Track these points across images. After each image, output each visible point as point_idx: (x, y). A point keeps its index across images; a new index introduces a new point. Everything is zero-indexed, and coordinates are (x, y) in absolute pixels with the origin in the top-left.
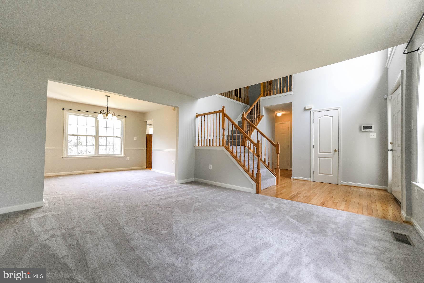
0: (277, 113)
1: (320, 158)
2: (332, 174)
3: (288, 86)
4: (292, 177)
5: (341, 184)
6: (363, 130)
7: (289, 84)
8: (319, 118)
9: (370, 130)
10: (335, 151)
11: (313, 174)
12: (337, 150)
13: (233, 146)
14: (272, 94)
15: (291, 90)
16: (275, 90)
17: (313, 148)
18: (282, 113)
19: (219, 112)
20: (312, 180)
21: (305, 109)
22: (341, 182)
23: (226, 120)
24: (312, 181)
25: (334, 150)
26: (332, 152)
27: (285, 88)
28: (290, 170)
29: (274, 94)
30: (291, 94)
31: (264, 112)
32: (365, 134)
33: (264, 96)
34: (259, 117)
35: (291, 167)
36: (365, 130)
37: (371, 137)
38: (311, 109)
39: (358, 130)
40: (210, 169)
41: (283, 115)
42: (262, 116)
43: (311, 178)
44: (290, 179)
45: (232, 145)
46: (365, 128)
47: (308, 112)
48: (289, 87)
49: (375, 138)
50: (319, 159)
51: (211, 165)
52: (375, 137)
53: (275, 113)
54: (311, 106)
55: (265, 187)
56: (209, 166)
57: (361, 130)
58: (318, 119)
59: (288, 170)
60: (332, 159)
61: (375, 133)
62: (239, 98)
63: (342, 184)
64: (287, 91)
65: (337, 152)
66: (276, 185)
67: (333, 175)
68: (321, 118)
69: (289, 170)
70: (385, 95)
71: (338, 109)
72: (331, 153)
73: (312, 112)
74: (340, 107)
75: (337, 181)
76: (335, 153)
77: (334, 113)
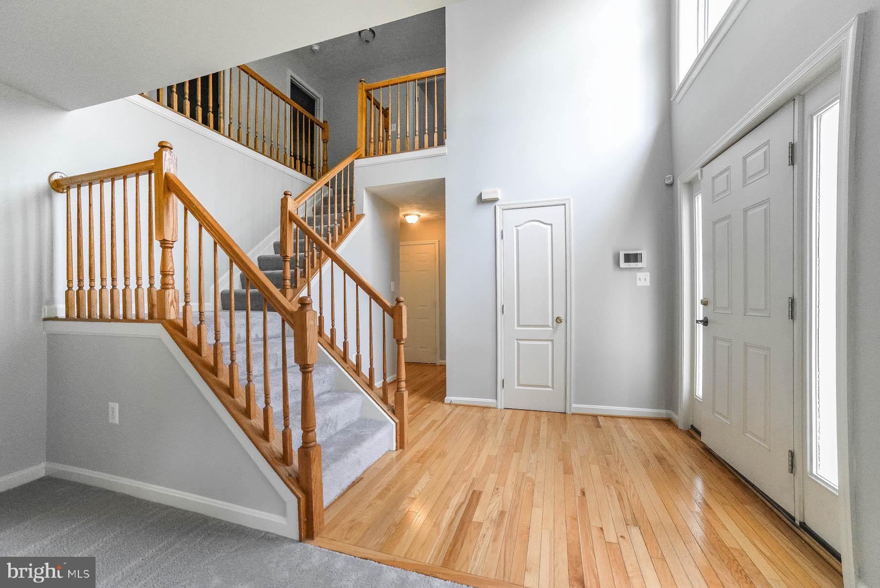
0: (407, 215)
1: (521, 342)
2: (550, 385)
3: (434, 129)
4: (448, 399)
5: (573, 411)
6: (623, 264)
7: (436, 126)
8: (518, 228)
9: (639, 265)
10: (558, 320)
11: (503, 386)
12: (563, 317)
13: (251, 313)
14: (389, 151)
15: (441, 143)
16: (399, 139)
17: (503, 312)
18: (419, 216)
19: (135, 170)
20: (501, 404)
21: (480, 201)
22: (574, 405)
23: (176, 205)
24: (499, 407)
25: (555, 319)
26: (550, 324)
27: (426, 137)
28: (441, 365)
29: (394, 152)
30: (444, 154)
31: (364, 205)
32: (626, 274)
33: (367, 155)
34: (350, 217)
35: (443, 356)
36: (627, 265)
37: (639, 284)
38: (496, 200)
39: (610, 260)
40: (111, 421)
41: (424, 222)
42: (360, 216)
43: (496, 399)
44: (440, 404)
45: (245, 308)
46: (629, 258)
47: (489, 208)
48: (436, 135)
49: (649, 287)
50: (518, 343)
51: (116, 406)
52: (648, 283)
53: (401, 215)
54: (496, 192)
55: (353, 478)
56: (108, 408)
57: (617, 263)
58: (515, 228)
59: (434, 365)
60: (550, 343)
61: (648, 274)
62: (307, 165)
63: (576, 412)
64: (431, 145)
65: (563, 323)
66: (394, 449)
67: (553, 388)
68: (522, 226)
69: (438, 364)
70: (670, 176)
71: (565, 205)
72: (548, 326)
73: (498, 209)
74: (569, 199)
75: (563, 404)
76: (557, 327)
77: (555, 215)
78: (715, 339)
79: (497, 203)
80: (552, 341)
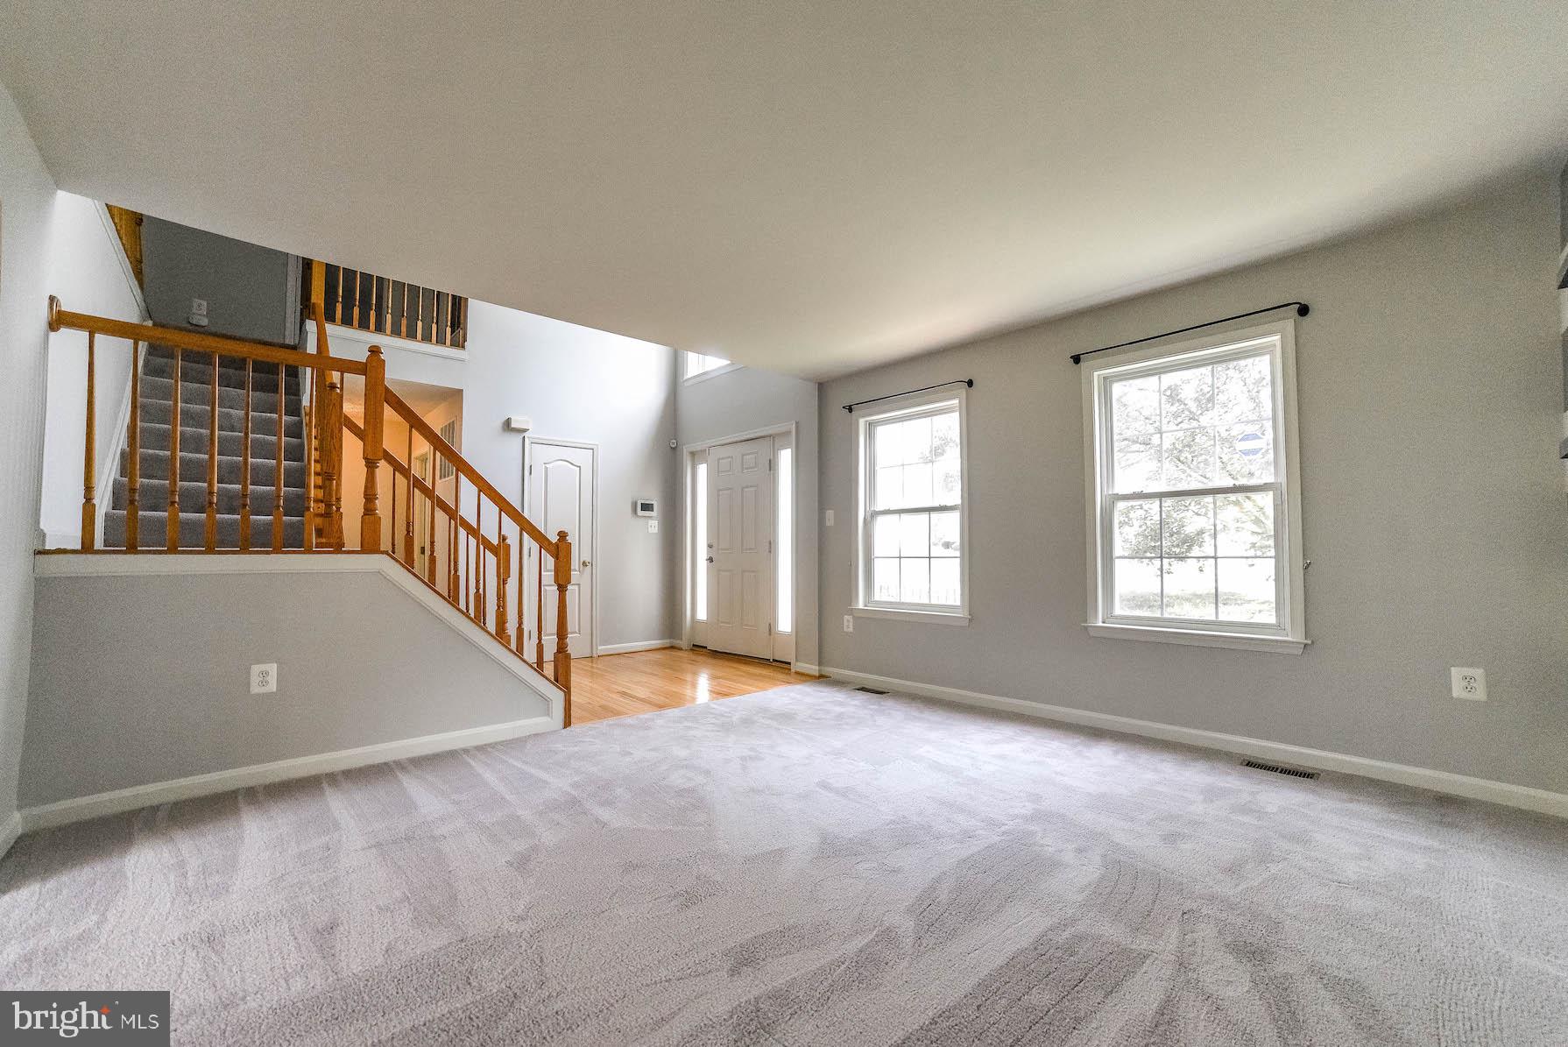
5: (599, 655)
6: (640, 513)
8: (547, 466)
9: (651, 514)
10: (584, 564)
12: (588, 560)
14: (371, 326)
15: (462, 345)
16: (389, 316)
21: (507, 425)
22: (600, 647)
25: (582, 561)
26: (578, 567)
27: (434, 327)
29: (380, 330)
30: (463, 360)
32: (641, 521)
33: (328, 317)
36: (643, 514)
37: (650, 531)
38: (525, 430)
39: (629, 508)
46: (643, 507)
47: (517, 439)
49: (656, 534)
52: (655, 530)
54: (526, 422)
57: (635, 511)
58: (543, 466)
60: (577, 587)
61: (658, 522)
65: (589, 568)
67: (580, 634)
68: (552, 464)
70: (673, 441)
71: (594, 449)
72: (576, 569)
73: (526, 440)
74: (597, 445)
75: (589, 651)
76: (583, 570)
77: (583, 458)
78: (719, 570)
79: (526, 434)
80: (579, 585)
